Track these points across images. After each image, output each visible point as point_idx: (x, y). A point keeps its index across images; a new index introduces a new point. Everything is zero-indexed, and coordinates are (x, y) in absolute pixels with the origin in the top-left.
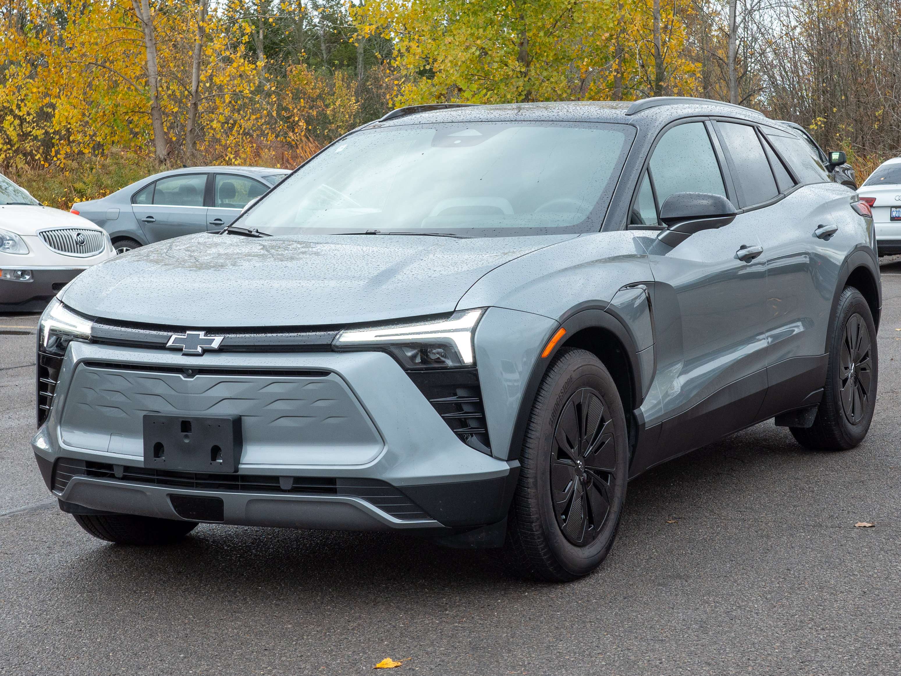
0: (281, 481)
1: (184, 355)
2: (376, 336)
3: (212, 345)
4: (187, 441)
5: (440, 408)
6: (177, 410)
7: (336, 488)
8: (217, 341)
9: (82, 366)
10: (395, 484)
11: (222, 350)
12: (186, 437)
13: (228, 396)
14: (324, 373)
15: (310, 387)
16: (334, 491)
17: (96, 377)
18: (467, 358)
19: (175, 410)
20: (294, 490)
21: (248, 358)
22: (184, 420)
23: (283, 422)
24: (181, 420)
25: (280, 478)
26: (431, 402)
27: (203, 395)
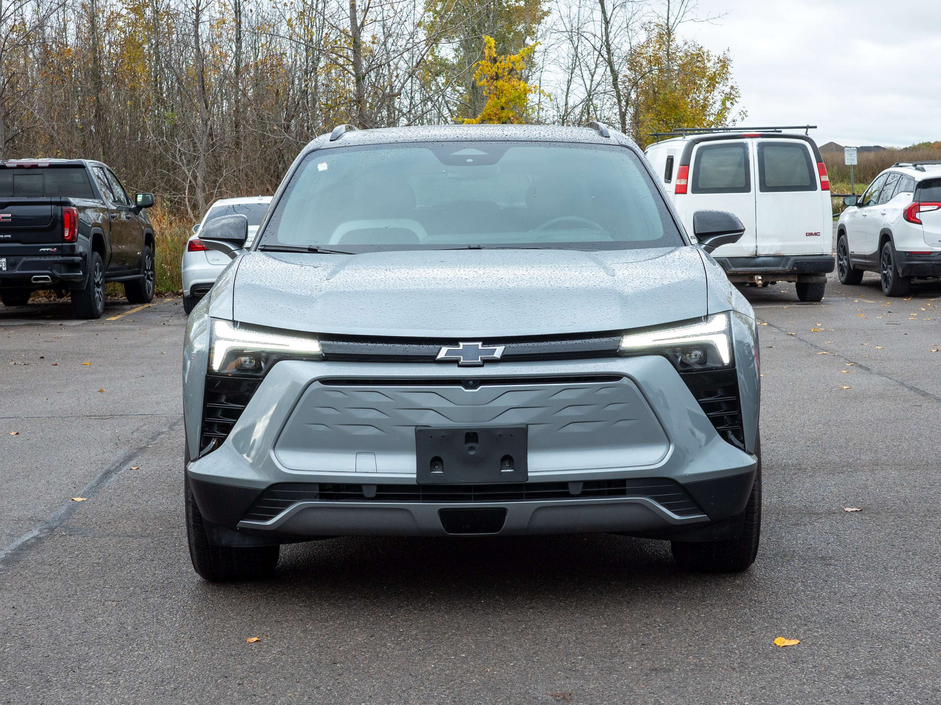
0: (570, 486)
1: (460, 366)
2: (653, 341)
3: (494, 356)
4: (472, 453)
5: (706, 407)
6: (454, 423)
7: (625, 490)
8: (499, 351)
9: (317, 385)
10: (681, 482)
11: (506, 359)
12: (472, 448)
13: (516, 404)
14: (616, 377)
15: (603, 391)
16: (623, 493)
17: (340, 395)
18: (726, 360)
19: (451, 422)
20: (584, 495)
21: (534, 367)
22: (468, 431)
23: (573, 428)
24: (465, 432)
25: (569, 484)
26: (699, 402)
27: (487, 406)
